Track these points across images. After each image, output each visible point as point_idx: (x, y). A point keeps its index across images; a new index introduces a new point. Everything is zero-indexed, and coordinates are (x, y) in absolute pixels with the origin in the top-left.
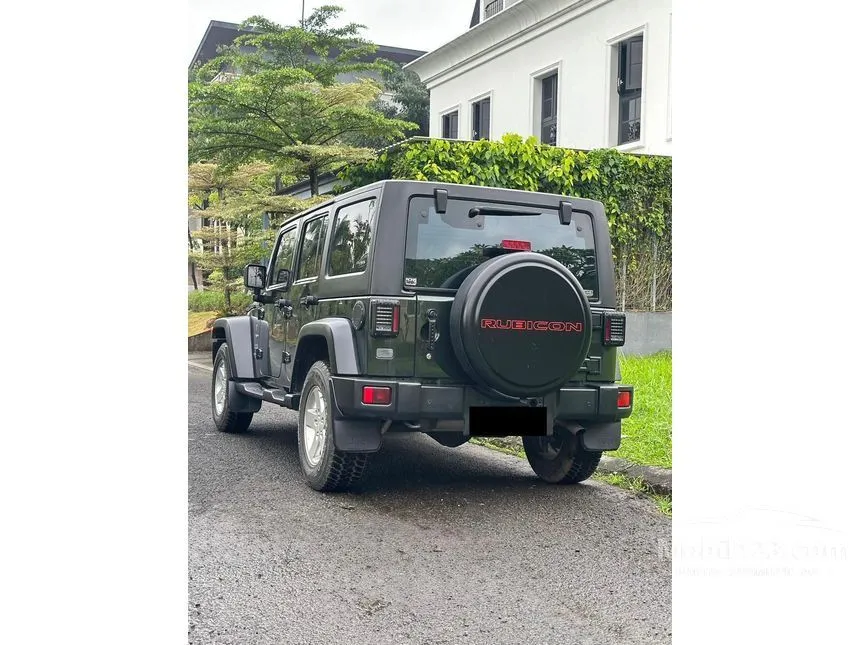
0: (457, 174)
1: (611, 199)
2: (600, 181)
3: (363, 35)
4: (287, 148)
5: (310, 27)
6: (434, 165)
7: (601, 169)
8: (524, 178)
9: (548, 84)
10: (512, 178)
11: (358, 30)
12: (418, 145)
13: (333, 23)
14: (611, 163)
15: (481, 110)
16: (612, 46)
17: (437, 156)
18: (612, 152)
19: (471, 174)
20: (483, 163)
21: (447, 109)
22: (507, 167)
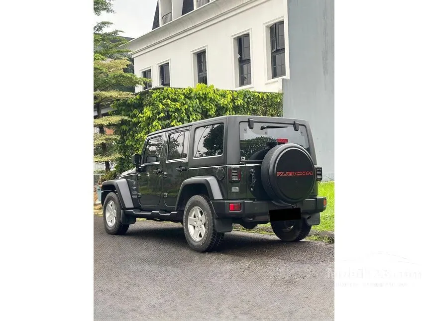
0: (179, 104)
1: (248, 113)
2: (243, 105)
6: (168, 100)
7: (243, 99)
8: (210, 105)
10: (204, 105)
11: (118, 33)
12: (158, 90)
13: (106, 30)
14: (248, 96)
17: (168, 96)
18: (247, 91)
19: (185, 104)
20: (190, 98)
22: (201, 100)
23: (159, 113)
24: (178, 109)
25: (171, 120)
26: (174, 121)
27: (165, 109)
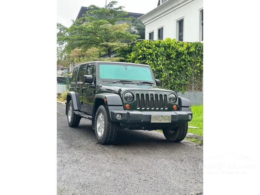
0: (151, 50)
1: (199, 57)
2: (195, 51)
3: (124, 9)
4: (101, 44)
5: (108, 8)
6: (144, 48)
7: (195, 48)
8: (172, 51)
9: (181, 23)
10: (168, 51)
11: (122, 8)
12: (140, 42)
13: (115, 6)
14: (199, 46)
15: (160, 31)
16: (200, 11)
17: (145, 45)
18: (199, 43)
19: (155, 50)
20: (159, 47)
21: (150, 31)
22: (167, 48)
23: (139, 56)
24: (150, 53)
25: (146, 60)
26: (148, 61)
27: (143, 53)
